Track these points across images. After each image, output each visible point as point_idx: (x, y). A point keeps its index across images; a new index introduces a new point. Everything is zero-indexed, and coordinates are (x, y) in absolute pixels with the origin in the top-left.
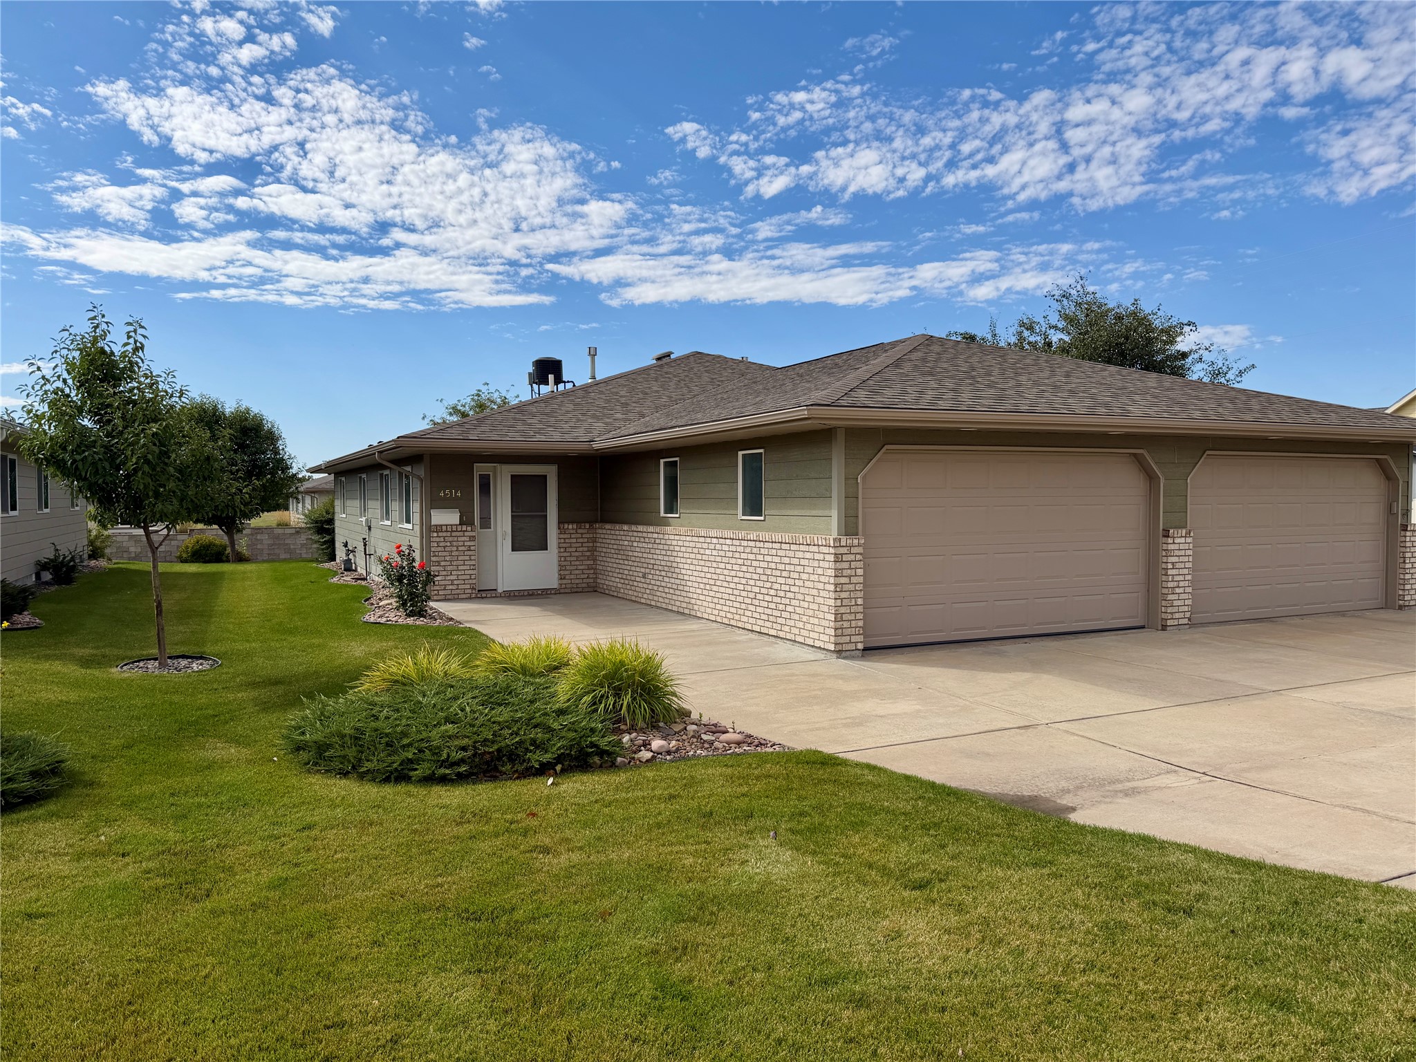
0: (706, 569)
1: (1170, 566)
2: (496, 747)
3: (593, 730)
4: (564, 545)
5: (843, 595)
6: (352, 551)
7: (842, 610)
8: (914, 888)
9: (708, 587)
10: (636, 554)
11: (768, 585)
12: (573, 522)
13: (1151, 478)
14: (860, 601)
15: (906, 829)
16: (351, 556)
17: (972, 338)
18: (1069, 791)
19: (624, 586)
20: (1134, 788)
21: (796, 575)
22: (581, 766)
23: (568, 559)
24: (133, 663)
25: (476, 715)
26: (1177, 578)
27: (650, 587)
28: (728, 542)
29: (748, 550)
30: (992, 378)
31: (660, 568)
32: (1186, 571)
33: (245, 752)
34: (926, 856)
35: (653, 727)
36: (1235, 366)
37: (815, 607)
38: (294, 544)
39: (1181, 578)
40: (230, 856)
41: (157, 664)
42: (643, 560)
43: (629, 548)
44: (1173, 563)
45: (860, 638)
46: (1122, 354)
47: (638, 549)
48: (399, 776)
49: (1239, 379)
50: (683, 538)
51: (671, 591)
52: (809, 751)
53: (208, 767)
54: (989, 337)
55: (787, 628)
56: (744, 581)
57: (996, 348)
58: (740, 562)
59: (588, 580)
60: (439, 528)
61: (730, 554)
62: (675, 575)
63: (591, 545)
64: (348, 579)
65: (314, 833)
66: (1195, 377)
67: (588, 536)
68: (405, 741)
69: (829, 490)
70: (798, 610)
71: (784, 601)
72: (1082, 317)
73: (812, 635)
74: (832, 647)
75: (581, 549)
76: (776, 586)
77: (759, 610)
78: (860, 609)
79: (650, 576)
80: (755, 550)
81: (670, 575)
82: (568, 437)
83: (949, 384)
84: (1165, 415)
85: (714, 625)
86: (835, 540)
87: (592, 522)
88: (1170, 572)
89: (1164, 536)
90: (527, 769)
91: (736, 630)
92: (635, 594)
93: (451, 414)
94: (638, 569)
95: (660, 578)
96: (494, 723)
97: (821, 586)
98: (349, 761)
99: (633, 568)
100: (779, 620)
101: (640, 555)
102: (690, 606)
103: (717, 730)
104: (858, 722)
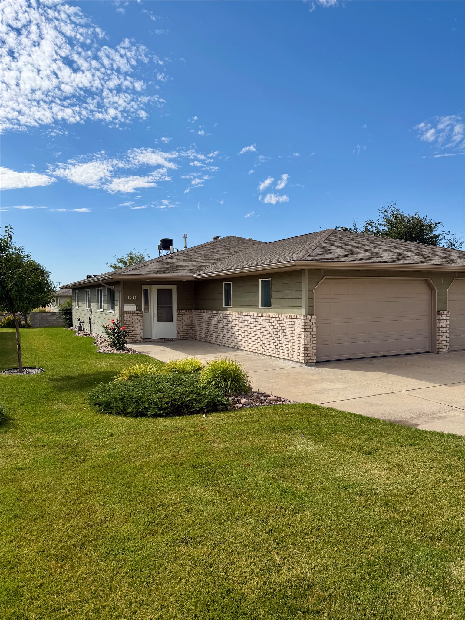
0: (245, 329)
1: (440, 326)
2: (180, 402)
3: (218, 395)
4: (180, 319)
5: (308, 339)
6: (82, 323)
7: (307, 346)
8: (366, 454)
9: (246, 337)
10: (212, 323)
11: (274, 335)
12: (183, 310)
13: (432, 289)
14: (314, 342)
15: (355, 433)
16: (81, 325)
17: (346, 229)
18: (415, 418)
19: (206, 337)
20: (441, 416)
21: (287, 331)
22: (214, 410)
23: (181, 325)
24: (7, 370)
25: (170, 389)
26: (443, 331)
27: (219, 337)
28: (255, 317)
29: (264, 321)
30: (365, 248)
31: (223, 329)
32: (447, 329)
33: (70, 407)
34: (368, 443)
35: (240, 394)
36: (459, 241)
37: (295, 344)
38: (50, 320)
39: (445, 331)
40: (86, 446)
41: (18, 370)
42: (215, 325)
43: (209, 320)
44: (441, 325)
45: (315, 358)
46: (411, 236)
47: (213, 321)
48: (142, 414)
49: (460, 246)
50: (234, 316)
51: (229, 338)
52: (306, 404)
53: (59, 412)
54: (353, 228)
55: (282, 354)
56: (262, 334)
57: (357, 234)
58: (261, 326)
59: (190, 334)
60: (127, 312)
61: (256, 323)
62: (230, 332)
63: (191, 319)
64: (82, 334)
65: (116, 437)
66: (441, 246)
67: (190, 315)
68: (142, 400)
69: (301, 295)
70: (288, 346)
71: (281, 342)
72: (393, 220)
73: (294, 356)
74: (303, 361)
75: (187, 321)
76: (277, 336)
77: (269, 346)
78: (315, 345)
79: (219, 332)
80: (267, 321)
81: (228, 331)
82: (183, 273)
83: (349, 250)
84: (439, 263)
85: (249, 352)
86: (304, 316)
87: (191, 309)
88: (440, 329)
89: (438, 314)
90: (193, 411)
91: (259, 355)
92: (212, 340)
93: (119, 262)
94: (213, 329)
95: (223, 333)
96: (178, 392)
97: (298, 336)
98: (120, 408)
99: (211, 329)
100: (279, 350)
101: (214, 323)
102: (238, 345)
103: (265, 395)
104: (322, 392)
